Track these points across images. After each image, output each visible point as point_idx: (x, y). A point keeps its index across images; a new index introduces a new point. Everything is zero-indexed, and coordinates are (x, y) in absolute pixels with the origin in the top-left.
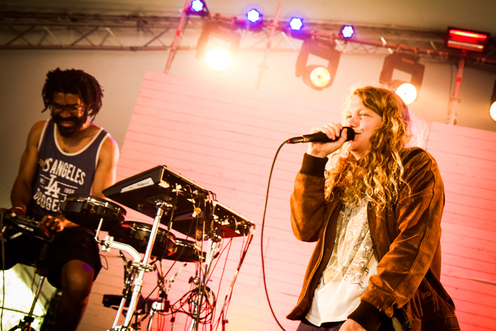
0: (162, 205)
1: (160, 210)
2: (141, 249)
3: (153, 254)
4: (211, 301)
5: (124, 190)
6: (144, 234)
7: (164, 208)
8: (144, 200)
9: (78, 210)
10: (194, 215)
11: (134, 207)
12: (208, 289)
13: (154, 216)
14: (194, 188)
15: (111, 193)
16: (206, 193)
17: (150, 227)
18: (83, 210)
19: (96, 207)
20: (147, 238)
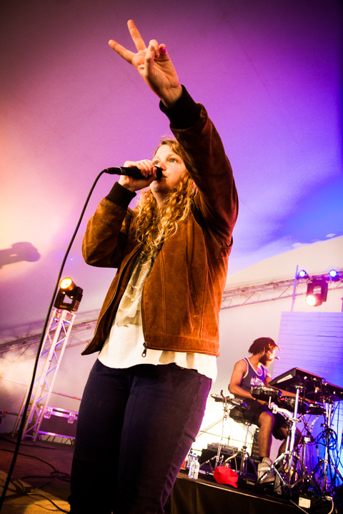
0: (299, 388)
1: (298, 390)
2: (292, 410)
3: (298, 412)
4: (334, 436)
5: (279, 382)
6: (292, 402)
7: (300, 389)
8: (289, 386)
9: (259, 393)
10: (316, 391)
11: (284, 389)
12: (332, 430)
13: (295, 393)
14: (314, 377)
15: (272, 383)
16: (321, 379)
17: (295, 398)
18: (261, 393)
19: (267, 391)
20: (294, 404)
